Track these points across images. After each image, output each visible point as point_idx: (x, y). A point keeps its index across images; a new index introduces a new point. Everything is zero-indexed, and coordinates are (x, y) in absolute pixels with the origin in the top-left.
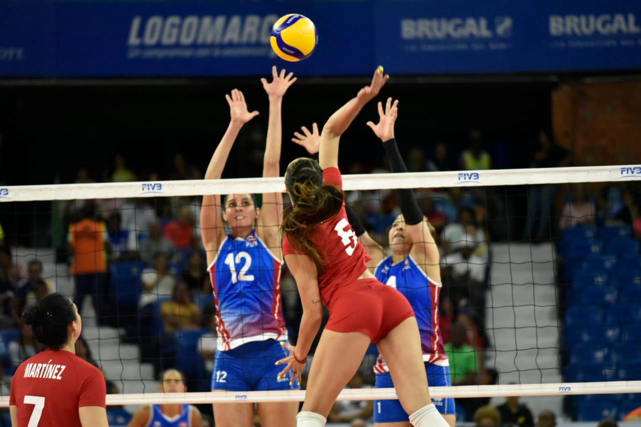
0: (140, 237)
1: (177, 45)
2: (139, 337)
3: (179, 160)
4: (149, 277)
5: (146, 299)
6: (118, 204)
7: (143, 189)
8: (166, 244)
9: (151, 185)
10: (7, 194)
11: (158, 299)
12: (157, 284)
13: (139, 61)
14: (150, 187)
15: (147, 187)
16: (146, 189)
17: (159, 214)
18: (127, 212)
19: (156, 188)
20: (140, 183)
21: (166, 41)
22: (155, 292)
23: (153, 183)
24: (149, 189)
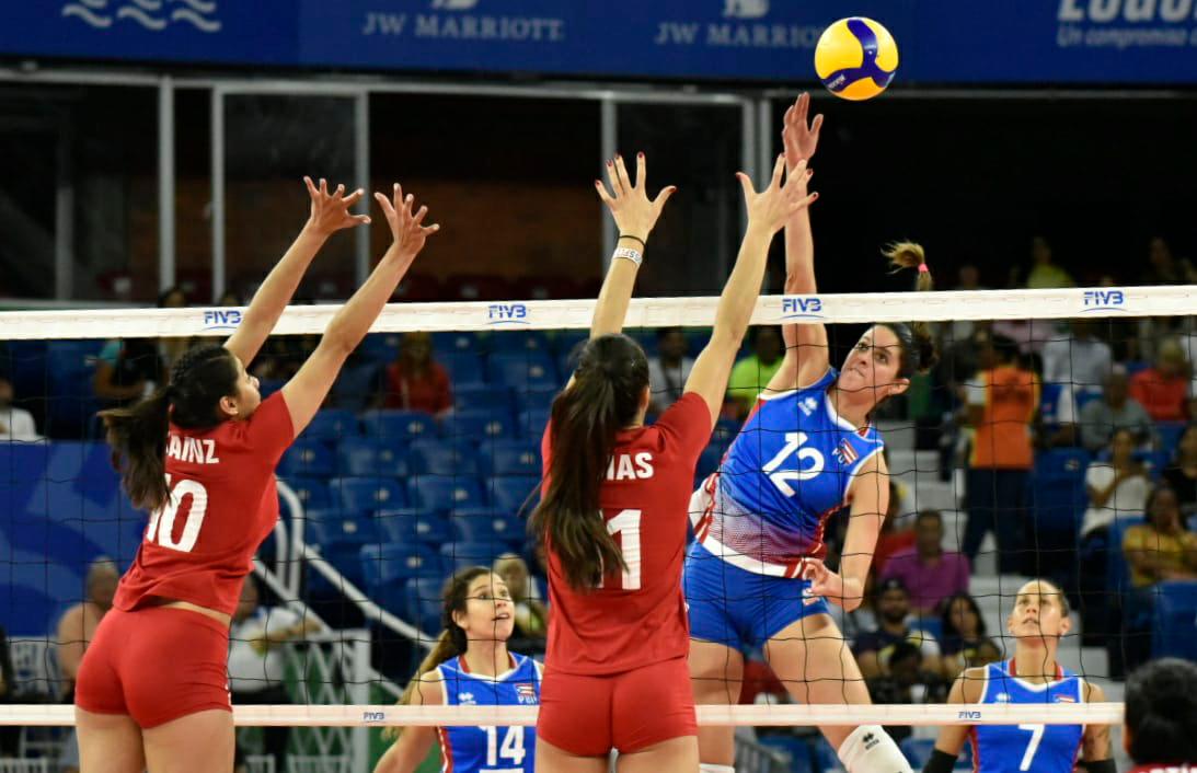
0: (1081, 399)
1: (1157, 22)
2: (1079, 593)
3: (1159, 249)
4: (1099, 476)
5: (1094, 519)
6: (1037, 333)
7: (1087, 302)
8: (1135, 412)
9: (1102, 294)
10: (819, 309)
11: (1116, 519)
12: (1113, 488)
13: (1081, 52)
14: (1100, 297)
15: (1095, 298)
16: (1092, 303)
17: (1119, 355)
18: (1055, 349)
19: (1111, 300)
20: (1081, 291)
21: (1132, 13)
22: (1111, 505)
23: (1106, 290)
24: (1097, 302)
